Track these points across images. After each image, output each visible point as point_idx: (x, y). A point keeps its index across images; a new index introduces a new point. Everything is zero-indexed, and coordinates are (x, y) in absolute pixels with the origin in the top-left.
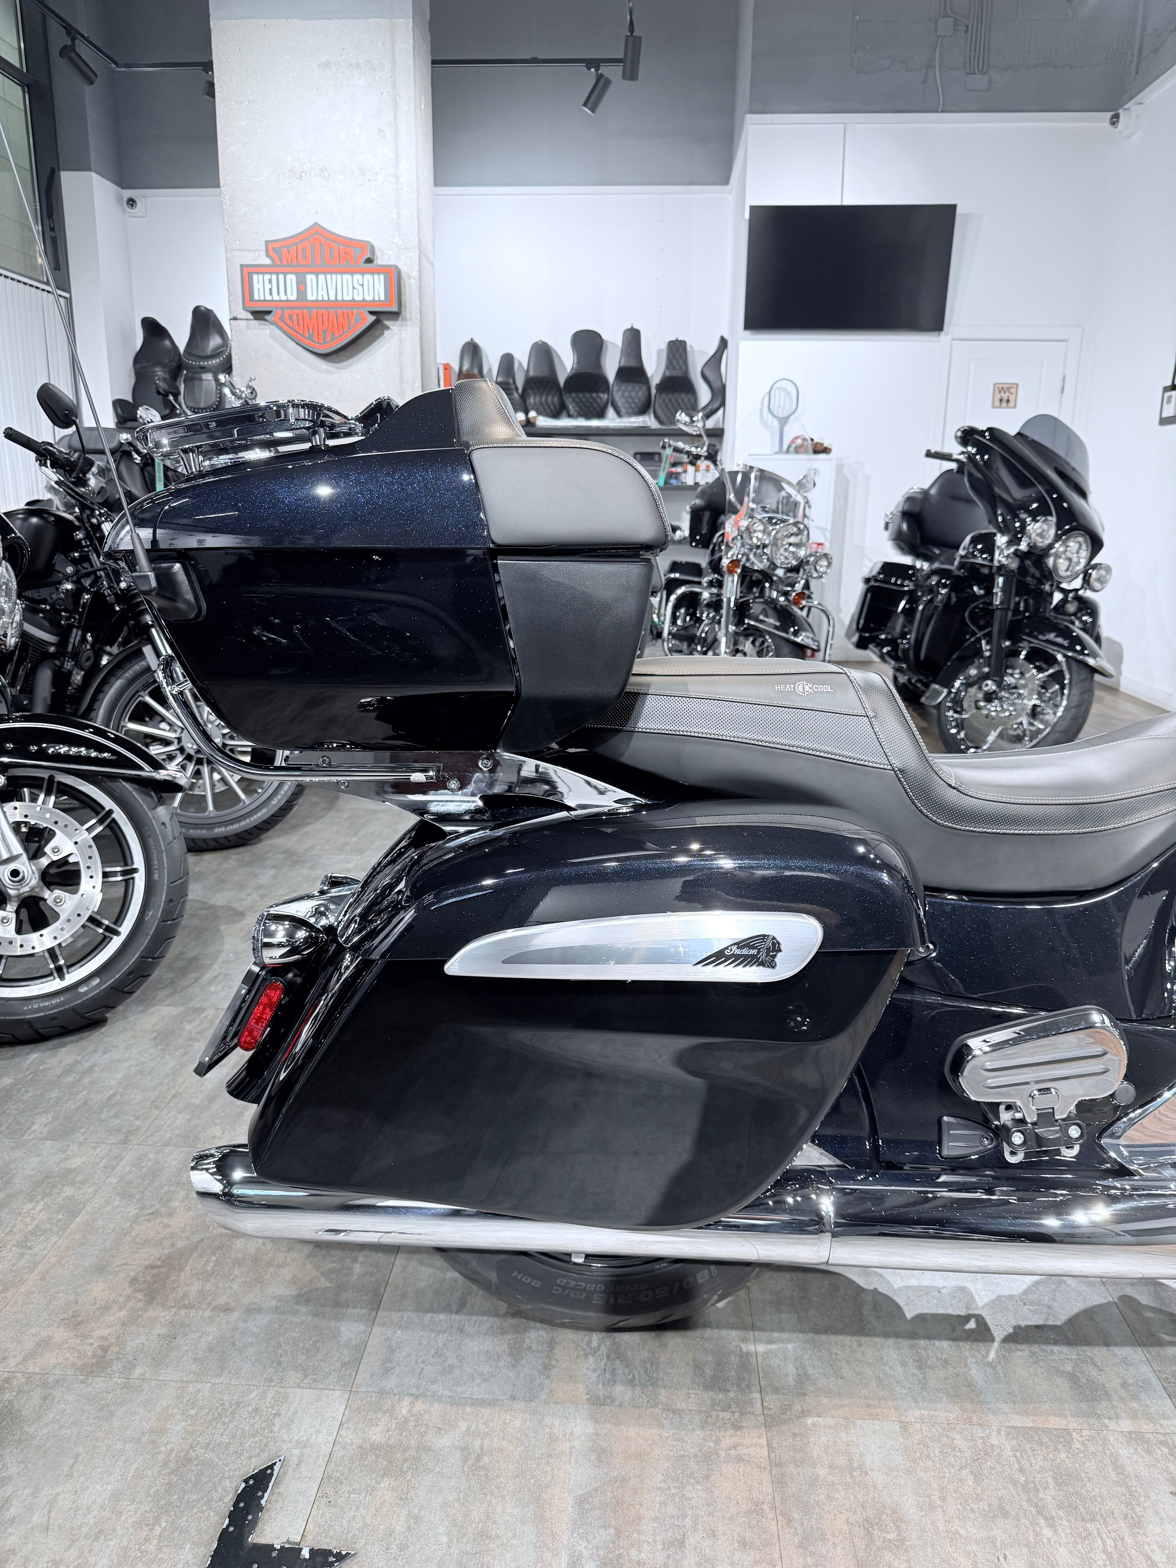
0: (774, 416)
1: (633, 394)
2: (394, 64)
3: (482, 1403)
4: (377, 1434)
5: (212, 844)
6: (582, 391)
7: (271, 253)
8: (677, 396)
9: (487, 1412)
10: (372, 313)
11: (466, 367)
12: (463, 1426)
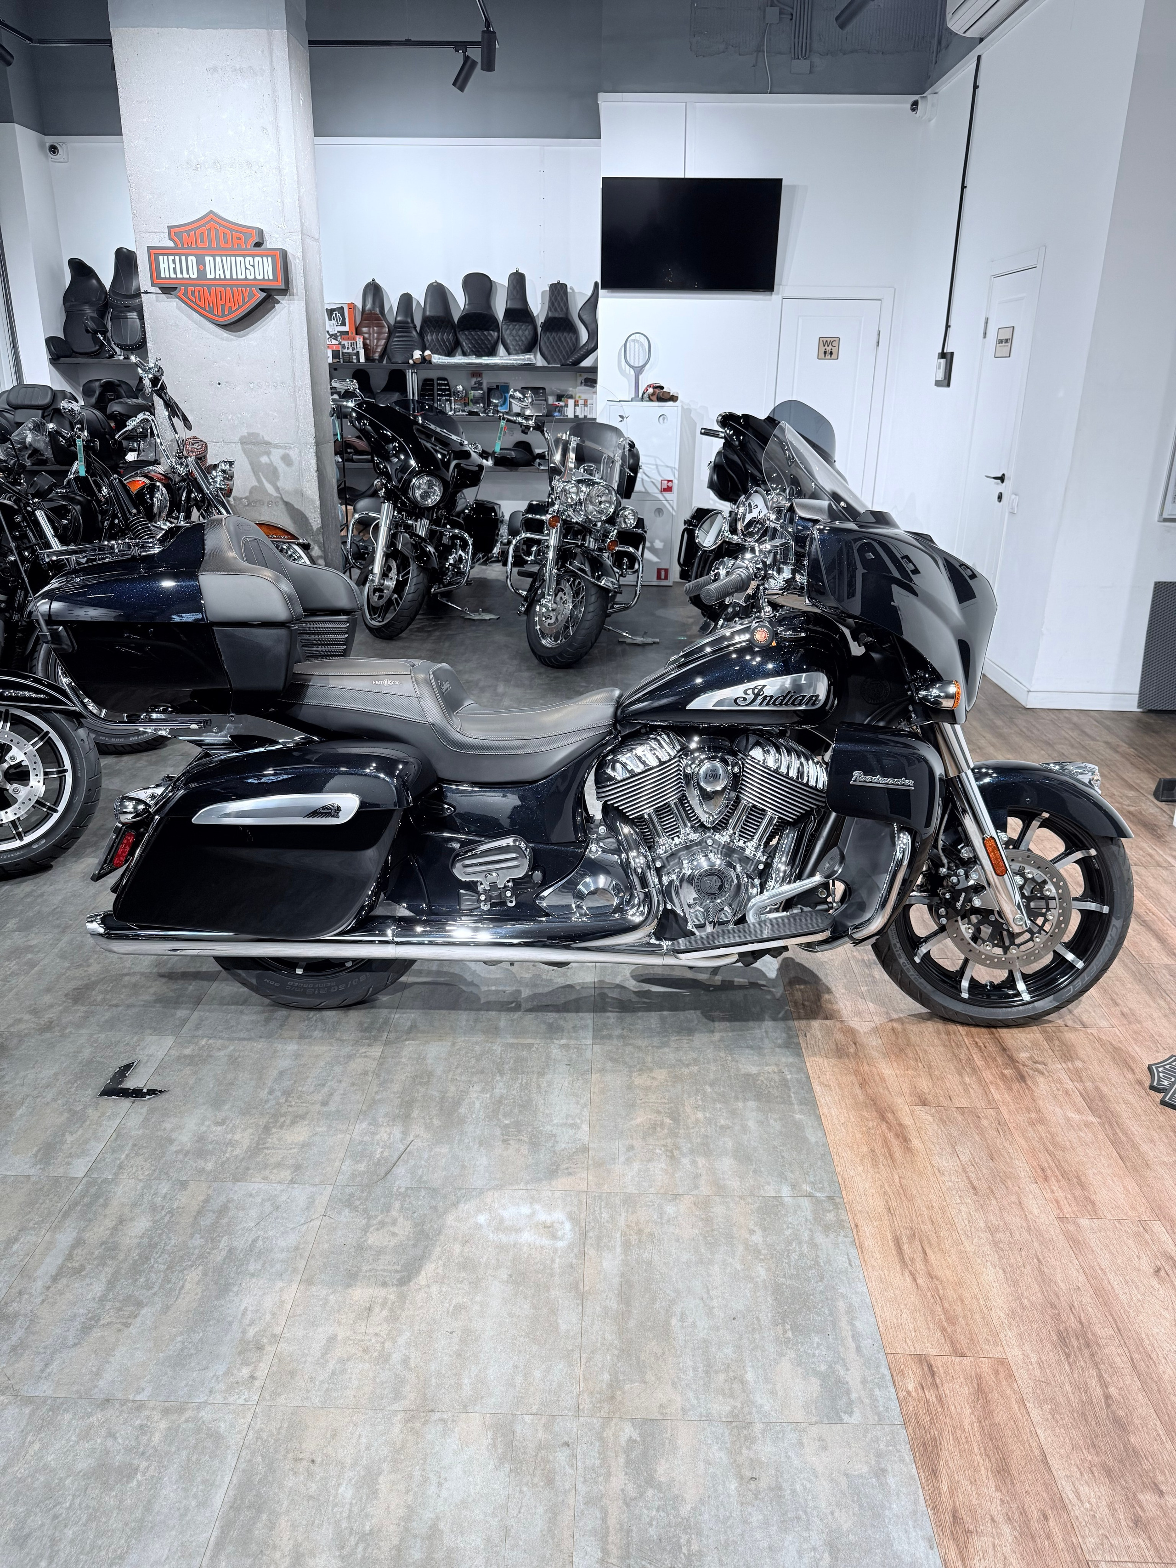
0: (630, 366)
1: (520, 332)
2: (273, 69)
3: (244, 1039)
4: (187, 1052)
5: (128, 749)
6: (474, 329)
7: (173, 236)
8: (560, 334)
9: (245, 1043)
10: (262, 290)
11: (369, 306)
12: (232, 1048)
